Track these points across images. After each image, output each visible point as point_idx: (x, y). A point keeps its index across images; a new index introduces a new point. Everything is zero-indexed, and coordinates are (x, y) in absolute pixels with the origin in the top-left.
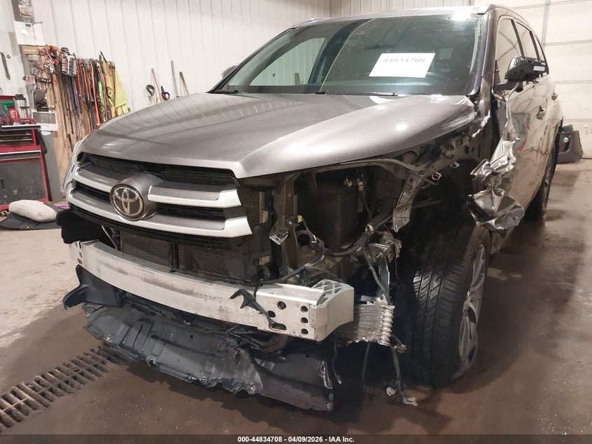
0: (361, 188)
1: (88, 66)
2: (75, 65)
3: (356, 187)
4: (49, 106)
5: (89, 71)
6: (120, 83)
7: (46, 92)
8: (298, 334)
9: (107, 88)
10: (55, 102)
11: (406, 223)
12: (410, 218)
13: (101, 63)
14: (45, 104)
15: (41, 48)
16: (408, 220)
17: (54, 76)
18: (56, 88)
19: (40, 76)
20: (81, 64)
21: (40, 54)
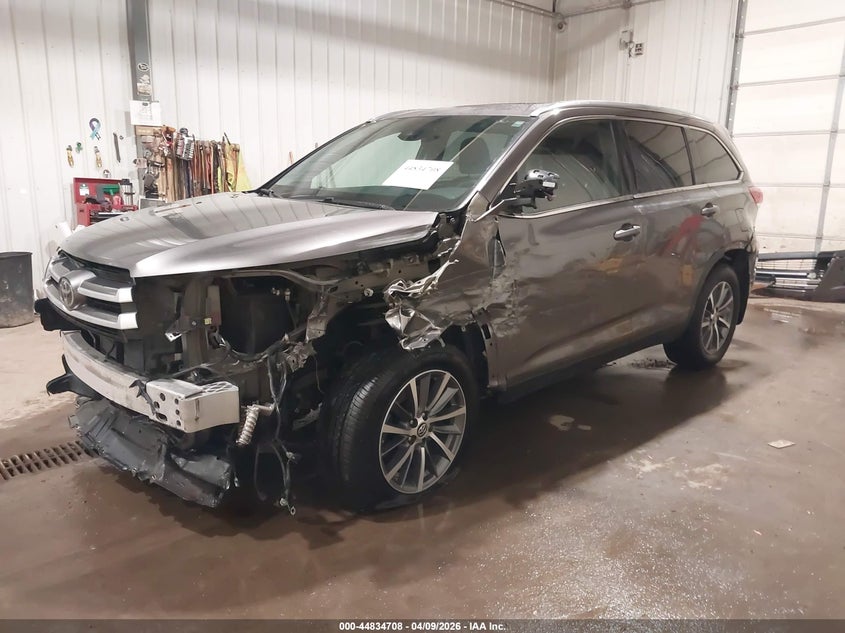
0: (287, 298)
1: (208, 149)
2: (192, 146)
3: (282, 296)
4: (160, 192)
5: (209, 155)
6: (243, 169)
7: (157, 177)
8: (174, 425)
9: (227, 174)
10: (167, 188)
11: (319, 336)
12: (326, 331)
13: (223, 145)
14: (156, 190)
15: (156, 129)
16: (322, 333)
17: (169, 160)
18: (170, 173)
19: (152, 159)
20: (200, 147)
21: (155, 135)
